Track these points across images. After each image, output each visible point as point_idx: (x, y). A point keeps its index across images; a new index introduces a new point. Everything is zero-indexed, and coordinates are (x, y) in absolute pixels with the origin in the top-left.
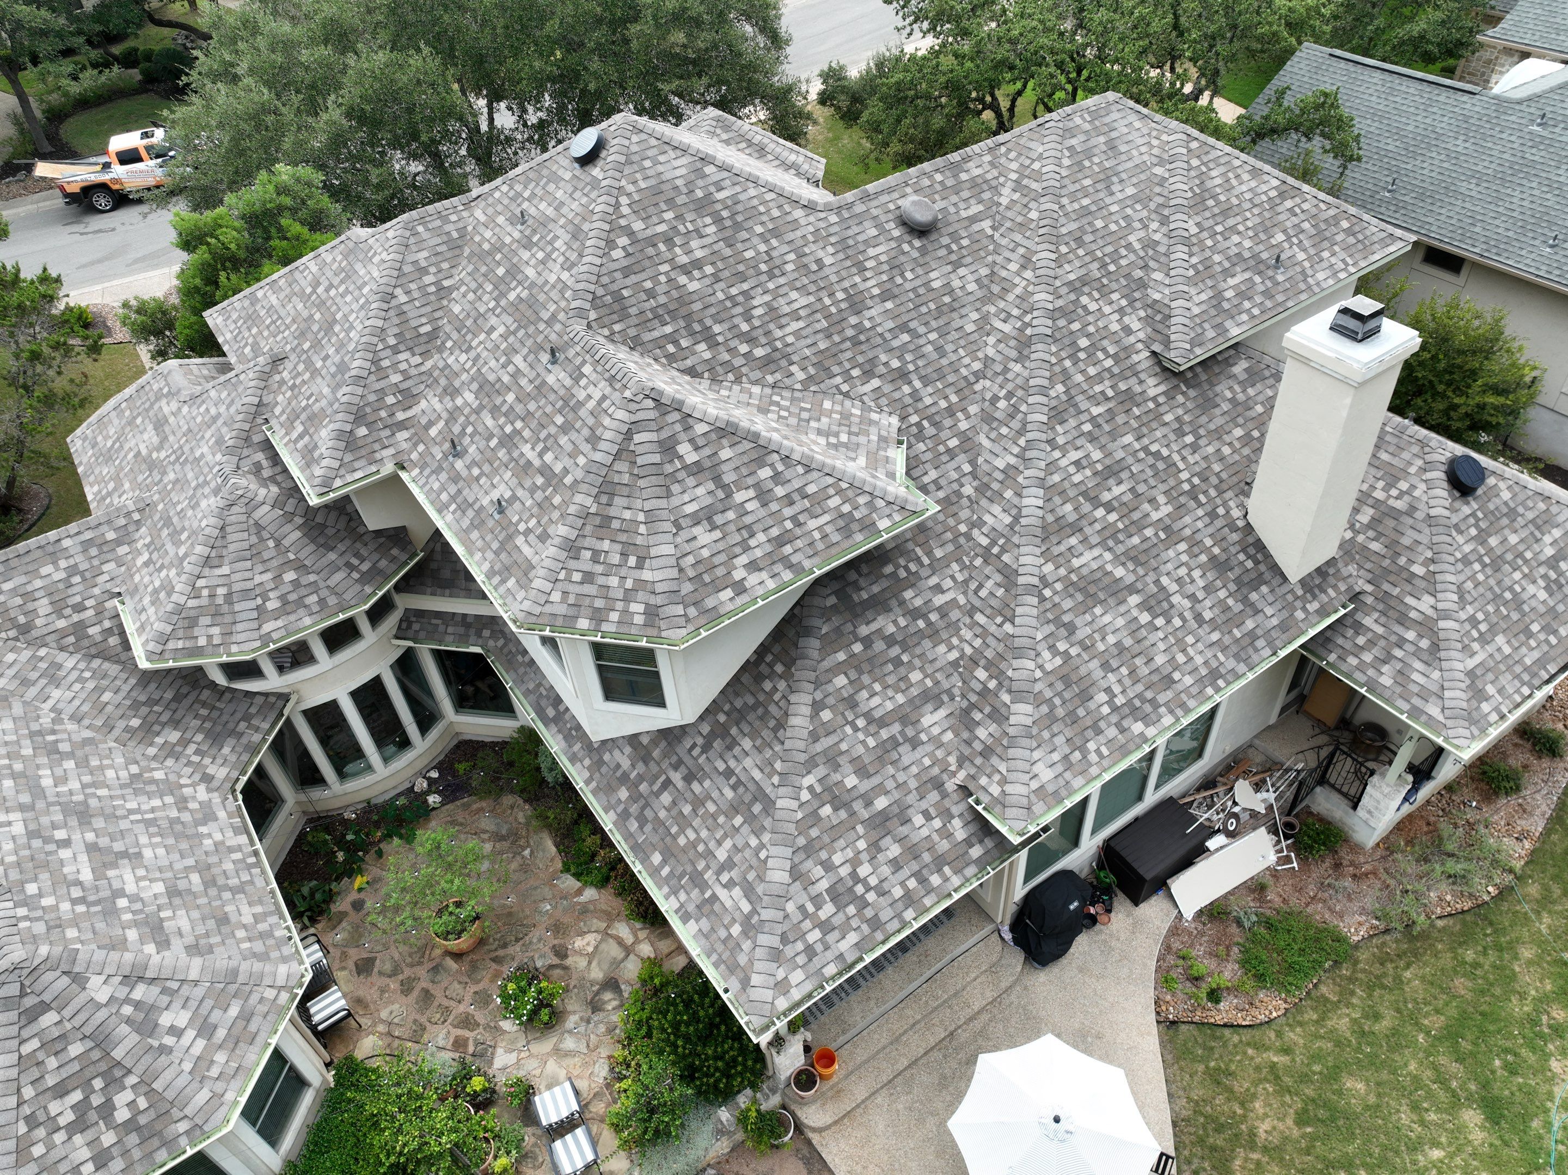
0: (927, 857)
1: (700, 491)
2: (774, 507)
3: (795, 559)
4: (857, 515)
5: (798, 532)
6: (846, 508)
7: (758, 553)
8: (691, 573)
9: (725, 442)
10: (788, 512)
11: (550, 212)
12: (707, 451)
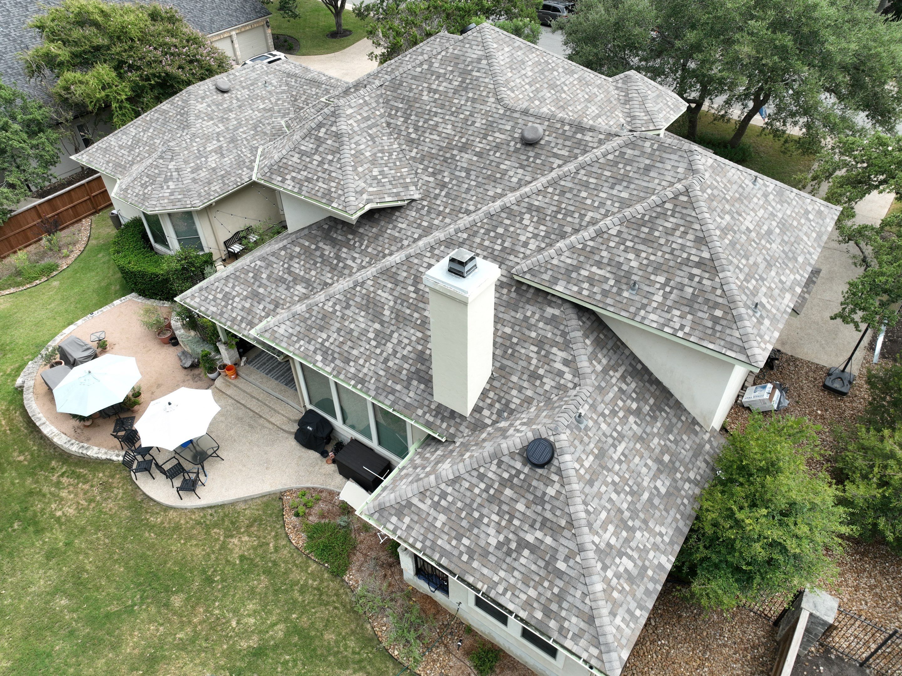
0: (250, 318)
1: (311, 146)
2: (319, 169)
3: (304, 188)
4: (333, 195)
5: (314, 182)
6: (333, 190)
7: (299, 177)
8: (281, 164)
9: (334, 138)
10: (320, 174)
12: (327, 137)
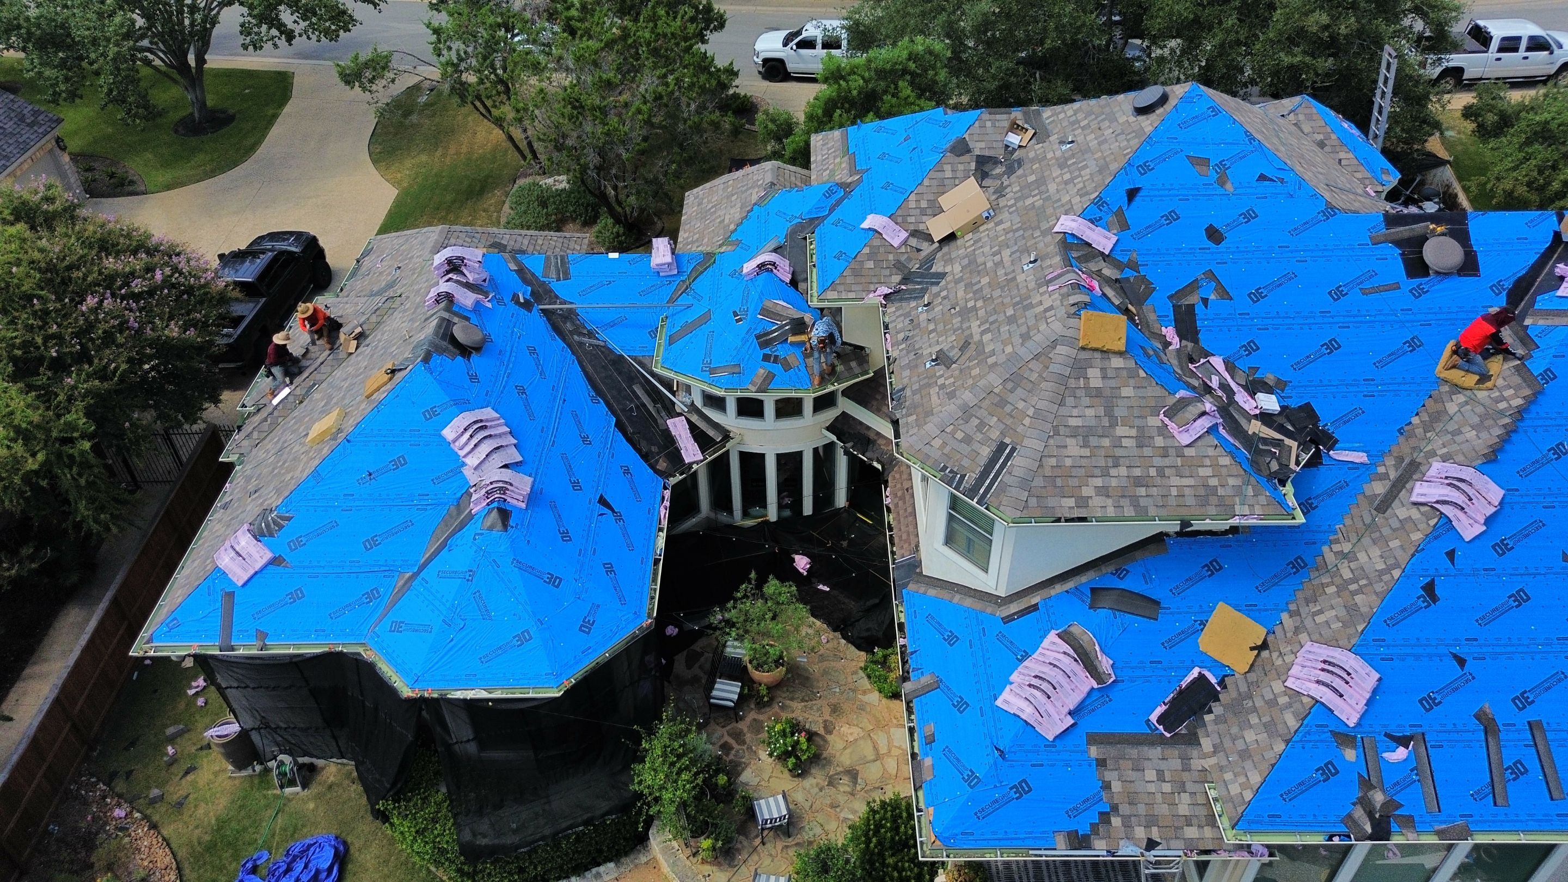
1: (1090, 412)
2: (1147, 451)
3: (1143, 502)
4: (1221, 492)
5: (1158, 481)
6: (1213, 482)
7: (1114, 482)
8: (1048, 472)
9: (1132, 382)
10: (1158, 461)
11: (1093, 144)
12: (1113, 383)
